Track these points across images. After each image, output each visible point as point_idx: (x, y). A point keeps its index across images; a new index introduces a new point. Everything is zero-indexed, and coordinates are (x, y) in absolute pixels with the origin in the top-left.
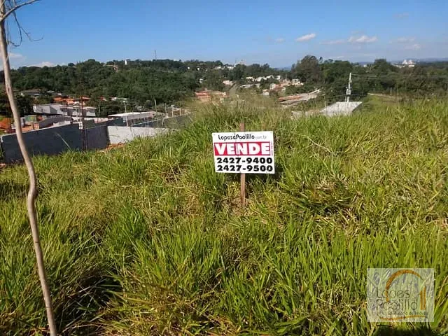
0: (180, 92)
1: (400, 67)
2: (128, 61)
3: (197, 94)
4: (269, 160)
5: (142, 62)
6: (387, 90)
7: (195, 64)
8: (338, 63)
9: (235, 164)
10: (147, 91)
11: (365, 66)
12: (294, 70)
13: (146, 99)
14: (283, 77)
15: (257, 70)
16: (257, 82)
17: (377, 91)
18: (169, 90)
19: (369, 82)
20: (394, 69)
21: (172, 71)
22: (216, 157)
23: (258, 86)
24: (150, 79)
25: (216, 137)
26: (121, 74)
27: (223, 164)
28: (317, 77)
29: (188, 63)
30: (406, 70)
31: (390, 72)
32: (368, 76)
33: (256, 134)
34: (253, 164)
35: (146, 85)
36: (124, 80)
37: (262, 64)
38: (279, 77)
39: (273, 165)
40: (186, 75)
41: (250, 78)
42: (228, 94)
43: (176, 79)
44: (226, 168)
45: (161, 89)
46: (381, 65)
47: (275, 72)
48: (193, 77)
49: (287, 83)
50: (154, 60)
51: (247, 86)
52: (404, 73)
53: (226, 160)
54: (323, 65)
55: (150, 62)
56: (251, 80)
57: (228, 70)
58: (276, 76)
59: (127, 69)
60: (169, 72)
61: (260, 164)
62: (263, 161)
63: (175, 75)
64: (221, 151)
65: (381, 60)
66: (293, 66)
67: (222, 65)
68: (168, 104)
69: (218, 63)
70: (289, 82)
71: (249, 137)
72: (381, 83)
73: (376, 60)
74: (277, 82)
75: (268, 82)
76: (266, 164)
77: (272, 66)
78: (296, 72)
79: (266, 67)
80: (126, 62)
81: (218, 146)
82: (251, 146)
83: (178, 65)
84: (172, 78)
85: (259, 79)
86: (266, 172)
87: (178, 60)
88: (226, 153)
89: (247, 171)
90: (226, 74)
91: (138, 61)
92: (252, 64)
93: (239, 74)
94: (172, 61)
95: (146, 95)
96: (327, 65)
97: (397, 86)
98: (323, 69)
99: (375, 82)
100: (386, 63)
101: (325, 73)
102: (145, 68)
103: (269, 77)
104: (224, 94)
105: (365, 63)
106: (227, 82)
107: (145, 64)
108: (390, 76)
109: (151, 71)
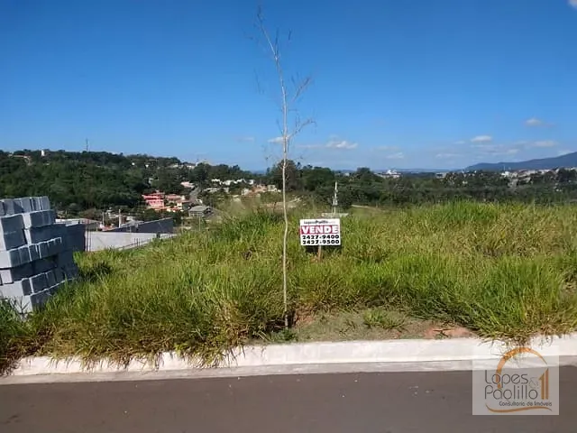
0: (121, 194)
1: (384, 177)
2: (46, 151)
3: (145, 197)
4: (337, 237)
5: (67, 154)
6: (373, 201)
7: (142, 160)
8: (318, 170)
9: (315, 240)
10: (72, 191)
11: (347, 174)
12: (269, 175)
13: (70, 202)
14: (257, 182)
15: (225, 172)
16: (226, 186)
17: (361, 203)
18: (103, 191)
19: (352, 193)
20: (378, 179)
21: (110, 166)
22: (302, 235)
23: (227, 190)
24: (77, 175)
25: (302, 222)
26: (36, 168)
27: (307, 240)
28: (295, 184)
29: (133, 158)
30: (391, 181)
31: (374, 183)
32: (351, 185)
33: (329, 220)
34: (326, 239)
35: (71, 183)
36: (38, 176)
37: (231, 165)
38: (252, 182)
39: (339, 239)
40: (130, 173)
41: (216, 180)
42: (187, 198)
43: (115, 177)
44: (309, 242)
45: (93, 189)
46: (364, 174)
47: (248, 176)
48: (141, 176)
49: (262, 189)
50: (84, 152)
51: (213, 190)
52: (390, 183)
53: (309, 237)
54: (301, 171)
55: (79, 154)
56: (218, 183)
57: (187, 169)
58: (248, 179)
59: (45, 161)
60: (105, 167)
61: (331, 239)
62: (333, 237)
63: (115, 171)
64: (305, 231)
65: (363, 169)
66: (268, 169)
67: (179, 162)
68: (102, 208)
69: (175, 160)
70: (264, 188)
71: (324, 222)
72: (366, 194)
73: (359, 169)
74: (249, 187)
75: (238, 186)
76: (335, 239)
77: (243, 168)
78: (272, 177)
79: (236, 168)
80: (43, 153)
81: (303, 228)
82: (326, 228)
83: (118, 159)
84: (109, 176)
85: (228, 183)
86: (335, 244)
87: (119, 154)
88: (308, 233)
89: (323, 244)
90: (185, 174)
91: (61, 152)
92: (219, 164)
93: (203, 175)
94: (110, 154)
95: (70, 196)
96: (307, 171)
97: (382, 197)
98: (301, 176)
99: (359, 192)
100: (369, 172)
101: (304, 180)
102: (71, 162)
103: (240, 181)
104: (183, 198)
105: (346, 171)
106: (186, 184)
107: (71, 156)
108: (375, 187)
109: (79, 166)
